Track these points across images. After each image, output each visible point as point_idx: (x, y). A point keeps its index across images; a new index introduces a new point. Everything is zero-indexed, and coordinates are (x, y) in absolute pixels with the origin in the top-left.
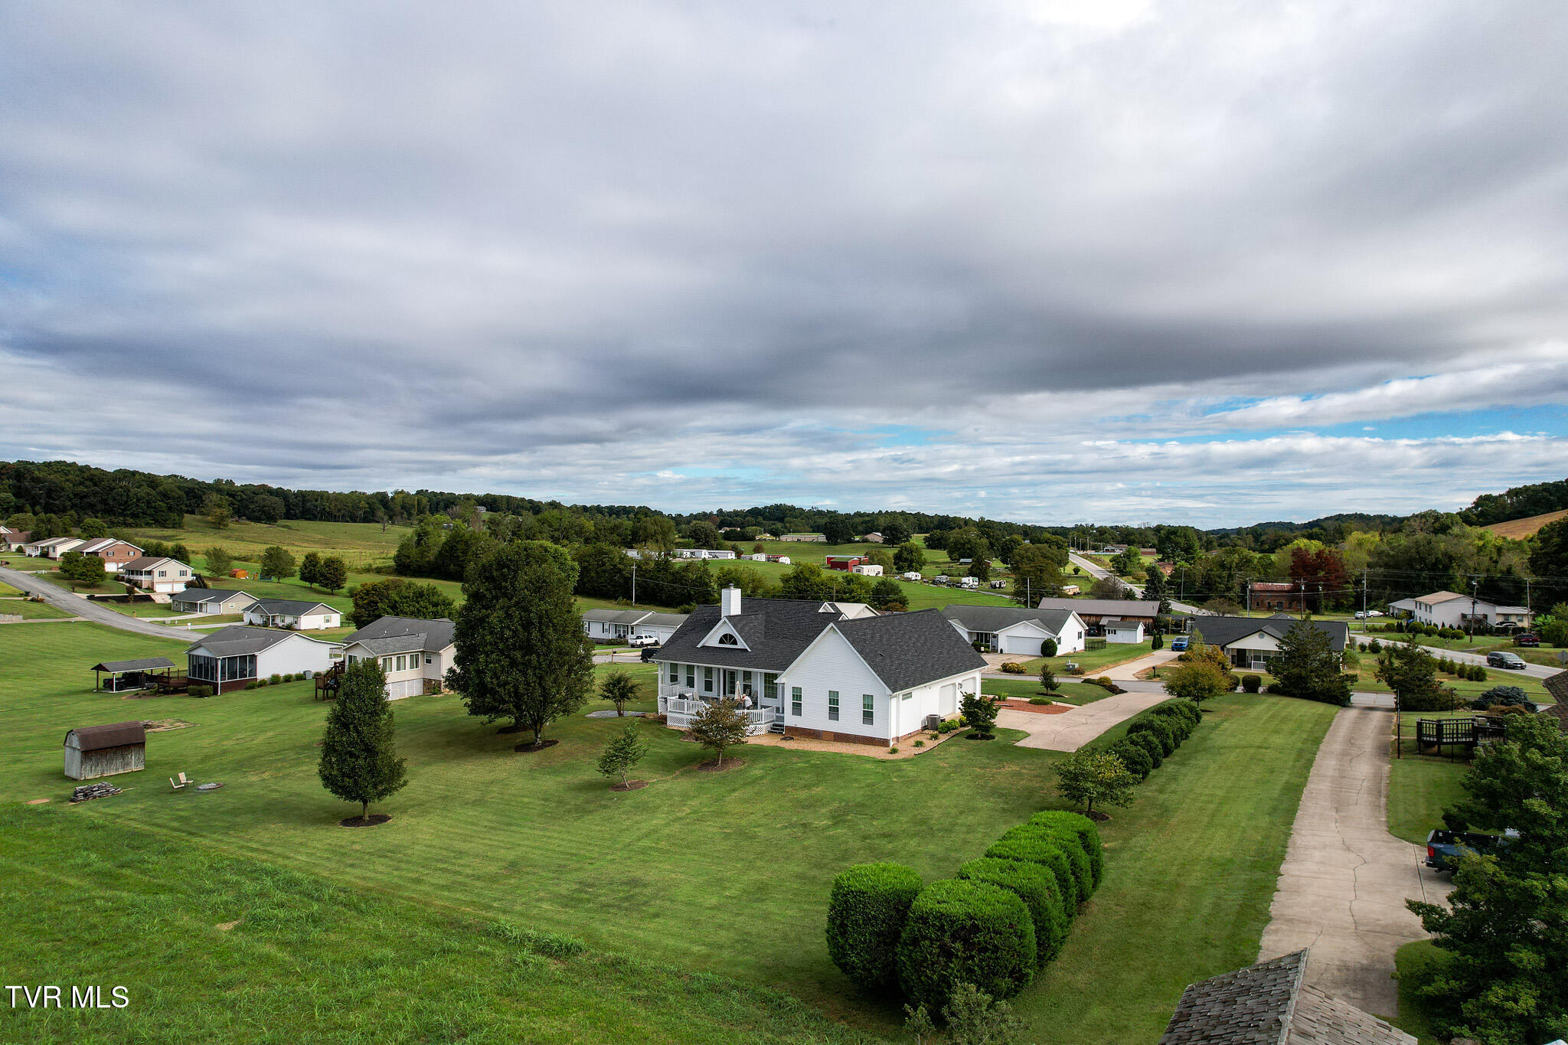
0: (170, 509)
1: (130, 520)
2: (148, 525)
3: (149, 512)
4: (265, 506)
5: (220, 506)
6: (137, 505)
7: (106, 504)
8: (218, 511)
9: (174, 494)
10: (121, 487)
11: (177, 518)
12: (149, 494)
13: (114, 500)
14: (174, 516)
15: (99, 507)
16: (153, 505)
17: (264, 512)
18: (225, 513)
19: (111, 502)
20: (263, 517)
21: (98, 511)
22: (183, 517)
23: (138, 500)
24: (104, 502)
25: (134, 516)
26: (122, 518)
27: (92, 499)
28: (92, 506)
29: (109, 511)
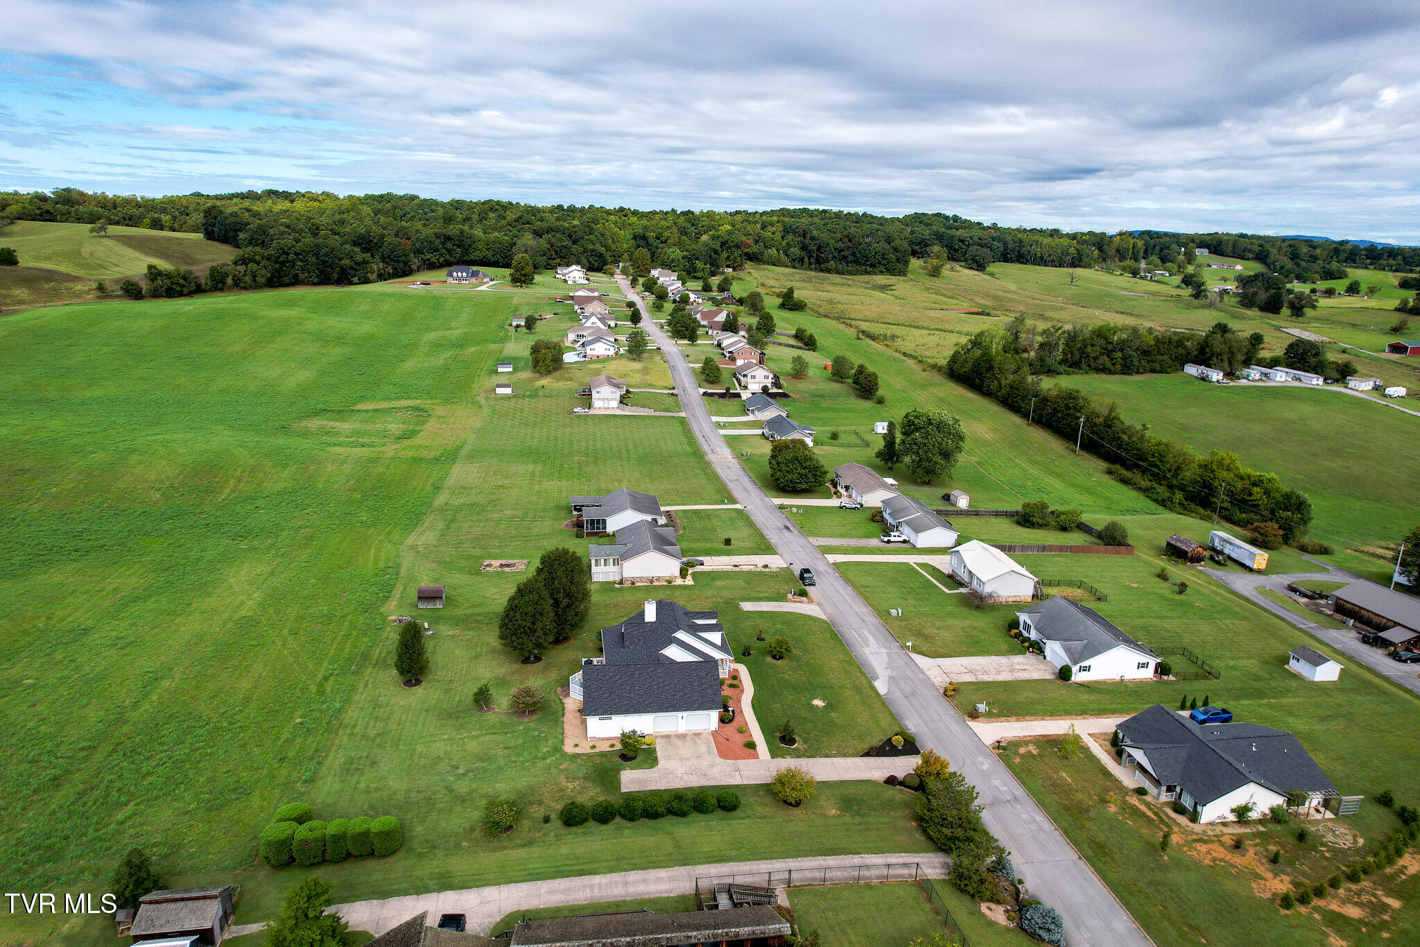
0: (898, 260)
1: (869, 269)
2: (881, 273)
3: (882, 263)
5: (937, 257)
6: (875, 258)
7: (854, 257)
8: (935, 262)
9: (902, 248)
10: (866, 242)
11: (903, 267)
12: (884, 249)
13: (860, 253)
14: (901, 262)
15: (850, 258)
16: (886, 257)
17: (975, 260)
18: (940, 263)
19: (858, 255)
21: (849, 262)
23: (876, 253)
24: (853, 254)
25: (873, 266)
26: (864, 268)
27: (846, 253)
28: (845, 257)
29: (857, 262)
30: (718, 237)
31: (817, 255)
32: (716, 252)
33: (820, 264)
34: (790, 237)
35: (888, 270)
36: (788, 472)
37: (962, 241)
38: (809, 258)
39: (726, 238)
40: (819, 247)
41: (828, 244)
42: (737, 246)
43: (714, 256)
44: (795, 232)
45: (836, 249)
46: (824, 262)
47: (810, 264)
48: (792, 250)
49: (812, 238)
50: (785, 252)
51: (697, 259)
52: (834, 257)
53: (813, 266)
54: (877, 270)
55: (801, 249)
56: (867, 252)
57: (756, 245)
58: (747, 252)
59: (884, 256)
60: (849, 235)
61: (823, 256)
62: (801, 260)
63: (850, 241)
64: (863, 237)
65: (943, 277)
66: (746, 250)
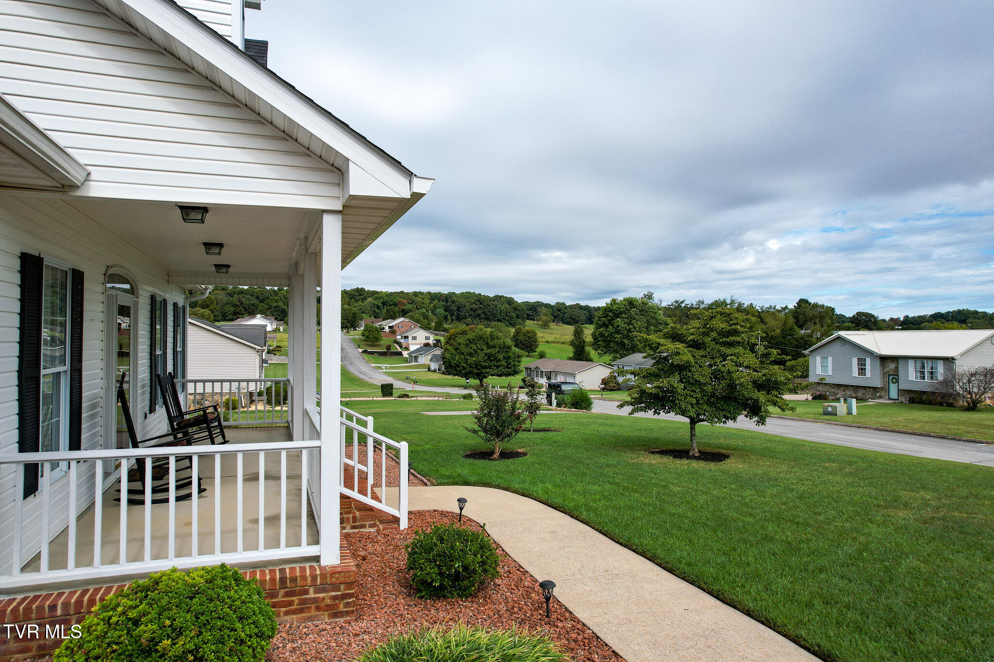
0: (517, 316)
3: (506, 318)
4: (572, 315)
5: (546, 315)
6: (500, 315)
7: (485, 315)
8: (544, 318)
9: (519, 308)
10: (493, 305)
11: (521, 321)
12: (506, 308)
13: (490, 312)
14: (519, 320)
15: (483, 316)
16: (509, 314)
17: (573, 319)
18: (548, 319)
19: (488, 313)
20: (572, 322)
21: (482, 318)
22: (525, 322)
23: (501, 312)
24: (484, 313)
25: (499, 321)
27: (479, 312)
28: (479, 315)
29: (487, 319)
30: (380, 299)
31: (458, 314)
32: (378, 307)
33: (460, 320)
34: (436, 302)
35: (511, 324)
37: (559, 310)
38: (451, 316)
39: (386, 299)
40: (459, 307)
41: (465, 306)
42: (395, 305)
43: (377, 311)
44: (439, 299)
45: (471, 309)
46: (463, 318)
47: (452, 319)
48: (438, 310)
49: (453, 302)
50: (433, 312)
51: (363, 313)
52: (470, 315)
53: (455, 321)
55: (445, 310)
56: (495, 311)
57: (410, 306)
58: (403, 309)
59: (507, 313)
60: (480, 300)
61: (462, 314)
62: (446, 318)
63: (481, 304)
64: (490, 301)
65: (551, 329)
66: (402, 308)
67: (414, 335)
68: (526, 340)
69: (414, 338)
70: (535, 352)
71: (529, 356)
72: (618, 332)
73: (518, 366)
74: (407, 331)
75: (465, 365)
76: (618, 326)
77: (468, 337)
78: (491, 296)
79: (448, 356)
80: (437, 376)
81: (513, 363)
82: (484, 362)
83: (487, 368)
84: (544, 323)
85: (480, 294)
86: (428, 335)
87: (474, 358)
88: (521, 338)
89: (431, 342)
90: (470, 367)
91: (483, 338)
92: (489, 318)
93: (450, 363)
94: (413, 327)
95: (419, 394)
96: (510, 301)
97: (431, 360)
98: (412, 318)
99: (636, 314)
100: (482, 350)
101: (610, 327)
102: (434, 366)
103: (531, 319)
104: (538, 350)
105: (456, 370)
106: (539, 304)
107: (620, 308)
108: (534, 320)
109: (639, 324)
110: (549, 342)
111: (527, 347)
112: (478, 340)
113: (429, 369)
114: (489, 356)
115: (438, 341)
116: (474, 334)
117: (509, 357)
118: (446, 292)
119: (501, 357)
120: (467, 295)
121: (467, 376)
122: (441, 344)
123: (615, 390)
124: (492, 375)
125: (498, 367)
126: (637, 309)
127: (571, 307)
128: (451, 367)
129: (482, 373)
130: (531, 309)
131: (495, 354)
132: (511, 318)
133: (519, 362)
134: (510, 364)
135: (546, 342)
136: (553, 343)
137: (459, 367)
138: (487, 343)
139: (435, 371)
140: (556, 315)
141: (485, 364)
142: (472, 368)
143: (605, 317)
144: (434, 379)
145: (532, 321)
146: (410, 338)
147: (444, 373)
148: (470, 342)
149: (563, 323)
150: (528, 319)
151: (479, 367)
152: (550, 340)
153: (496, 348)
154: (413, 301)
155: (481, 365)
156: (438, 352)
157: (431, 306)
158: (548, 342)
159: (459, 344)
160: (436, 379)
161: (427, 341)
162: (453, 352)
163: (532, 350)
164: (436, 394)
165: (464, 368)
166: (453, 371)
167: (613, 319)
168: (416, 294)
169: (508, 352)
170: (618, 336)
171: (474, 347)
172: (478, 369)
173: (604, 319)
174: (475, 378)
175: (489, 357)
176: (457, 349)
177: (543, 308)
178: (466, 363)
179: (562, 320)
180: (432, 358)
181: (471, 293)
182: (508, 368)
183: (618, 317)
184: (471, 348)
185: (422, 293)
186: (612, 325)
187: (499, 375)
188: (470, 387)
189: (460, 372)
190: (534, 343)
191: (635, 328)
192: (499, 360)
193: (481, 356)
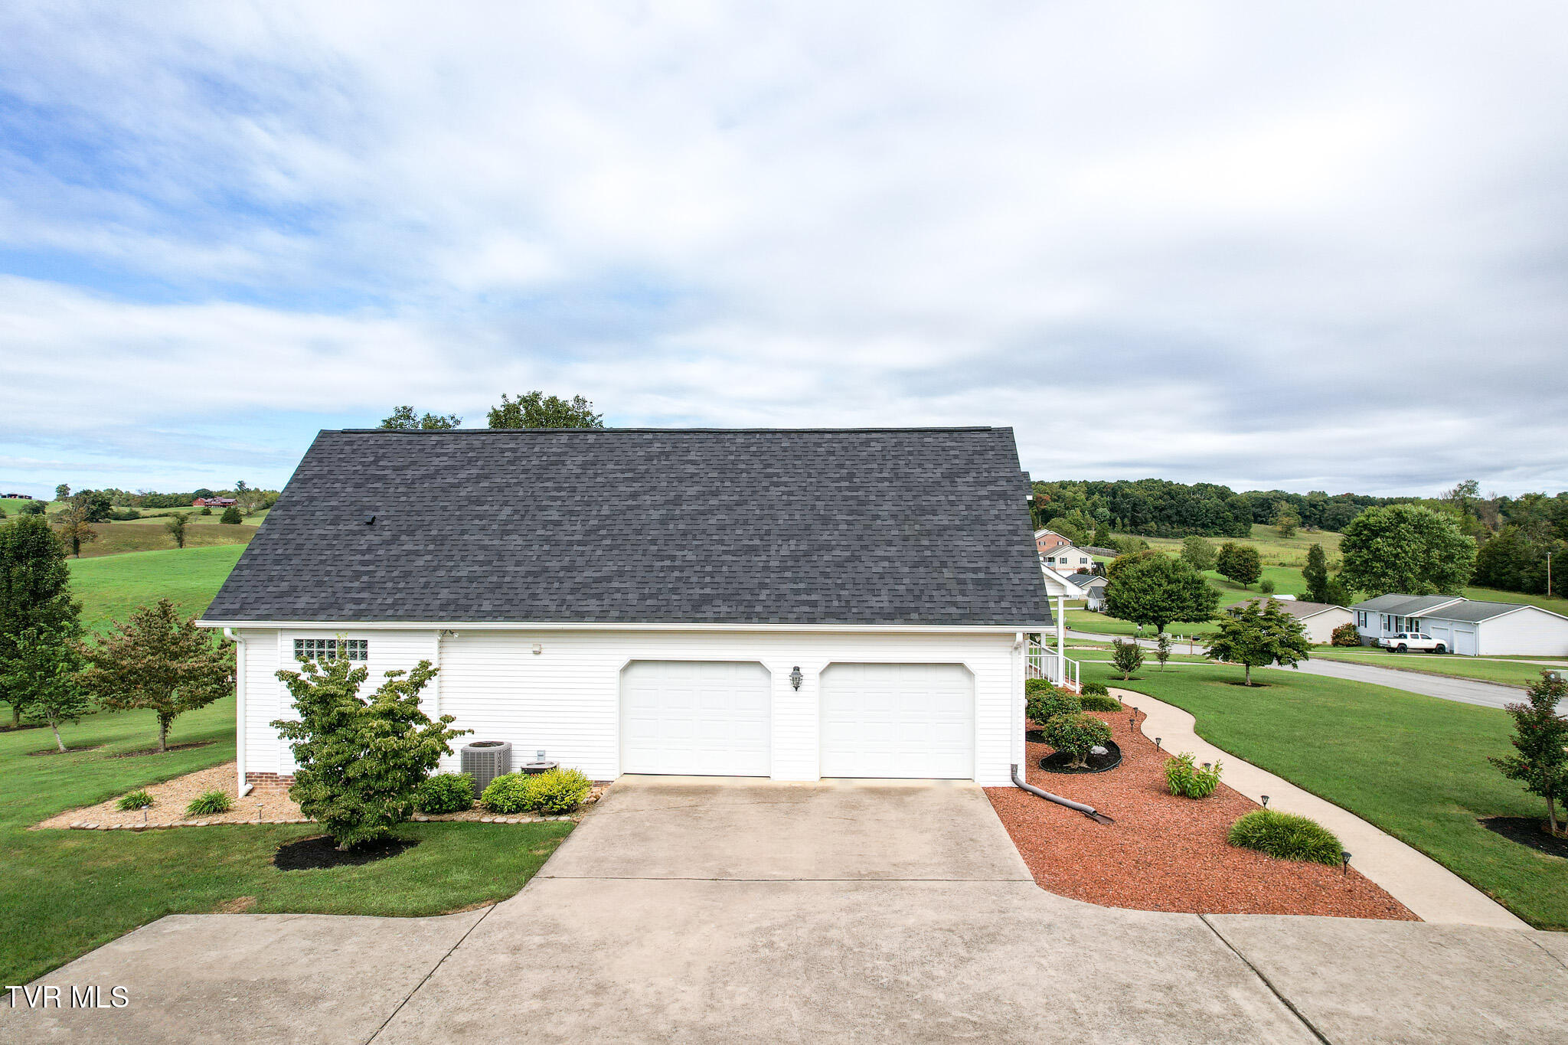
0: (1236, 518)
1: (1200, 530)
2: (1217, 534)
3: (1217, 522)
4: (1338, 514)
5: (1288, 515)
6: (1206, 516)
7: (1180, 516)
8: (1285, 520)
9: (1239, 504)
10: (1193, 499)
11: (1244, 528)
12: (1217, 505)
13: (1187, 511)
14: (1240, 525)
15: (1175, 518)
16: (1221, 515)
17: (1339, 520)
18: (1292, 522)
19: (1184, 514)
20: (1337, 525)
21: (1173, 522)
22: (1250, 527)
23: (1207, 511)
24: (1178, 513)
25: (1204, 526)
26: (1194, 529)
27: (1170, 512)
28: (1169, 517)
29: (1183, 522)
31: (1133, 516)
33: (1136, 526)
34: (1096, 496)
35: (1222, 533)
36: (1145, 592)
37: (1315, 506)
38: (1122, 519)
40: (1134, 505)
41: (1145, 503)
44: (1101, 493)
45: (1156, 508)
46: (1142, 523)
47: (1124, 526)
48: (1100, 510)
49: (1125, 496)
50: (1091, 513)
52: (1154, 517)
53: (1129, 528)
54: (1211, 532)
55: (1111, 510)
56: (1196, 510)
57: (1054, 505)
58: (1043, 510)
59: (1218, 514)
60: (1170, 491)
61: (1140, 515)
62: (1112, 523)
63: (1173, 498)
64: (1189, 493)
65: (1298, 538)
66: (1042, 507)
67: (1062, 557)
68: (1240, 564)
69: (1064, 561)
70: (1256, 582)
71: (1246, 589)
72: (1378, 559)
73: (1213, 608)
74: (1054, 550)
75: (1136, 606)
76: (1378, 550)
77: (1139, 567)
78: (1190, 484)
79: (1112, 592)
80: (1100, 619)
81: (1205, 604)
82: (1163, 601)
83: (1167, 610)
84: (1285, 529)
85: (1170, 483)
86: (1084, 555)
87: (1148, 597)
88: (1232, 560)
89: (1089, 566)
90: (1143, 608)
91: (1161, 570)
92: (1186, 522)
93: (1115, 601)
94: (1061, 543)
95: (1075, 643)
96: (1223, 493)
97: (1088, 595)
98: (1059, 530)
99: (1408, 532)
100: (1160, 585)
101: (1365, 551)
102: (1093, 603)
103: (1261, 522)
104: (1261, 579)
105: (1125, 613)
106: (1279, 497)
107: (1380, 522)
108: (1266, 523)
109: (1413, 546)
110: (1284, 565)
111: (1243, 574)
112: (1156, 572)
113: (1086, 608)
114: (1170, 594)
115: (1100, 565)
116: (1148, 563)
117: (1200, 595)
118: (1114, 481)
119: (1187, 595)
120: (1148, 485)
121: (1140, 619)
122: (1104, 570)
123: (1353, 646)
124: (1176, 620)
125: (1182, 609)
126: (1409, 524)
127: (1337, 500)
128: (1117, 607)
129: (1161, 616)
130: (1261, 505)
131: (1179, 591)
132: (1226, 521)
133: (1215, 602)
134: (1201, 605)
135: (1281, 564)
136: (1293, 565)
137: (1128, 608)
138: (1167, 576)
139: (1095, 611)
140: (1308, 514)
141: (1164, 604)
142: (1147, 609)
143: (1357, 535)
144: (1092, 623)
145: (1263, 526)
146: (1057, 560)
147: (1108, 615)
148: (1143, 575)
149: (1322, 528)
150: (1255, 522)
151: (1156, 608)
152: (1287, 561)
153: (1180, 582)
154: (1059, 497)
155: (1158, 606)
156: (1101, 583)
157: (1089, 503)
158: (1282, 565)
159: (1128, 577)
160: (1097, 623)
161: (1083, 566)
162: (1119, 588)
163: (1250, 579)
164: (1094, 644)
165: (1135, 610)
166: (1120, 614)
167: (1369, 539)
168: (1063, 485)
169: (1199, 589)
170: (1378, 565)
171: (1149, 580)
172: (1155, 611)
173: (1355, 538)
174: (1150, 624)
175: (1170, 596)
176: (1124, 584)
177: (1283, 503)
178: (1137, 602)
179: (1320, 522)
180: (1090, 591)
181: (1156, 482)
182: (1200, 611)
183: (1377, 535)
184: (1145, 582)
185: (1074, 484)
186: (1368, 548)
187: (1186, 621)
188: (1142, 635)
189: (1129, 614)
190: (1254, 570)
191: (1406, 552)
192: (1184, 600)
193: (1158, 594)
